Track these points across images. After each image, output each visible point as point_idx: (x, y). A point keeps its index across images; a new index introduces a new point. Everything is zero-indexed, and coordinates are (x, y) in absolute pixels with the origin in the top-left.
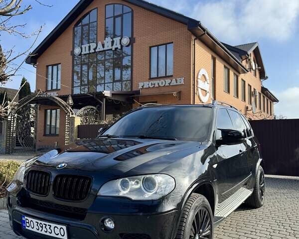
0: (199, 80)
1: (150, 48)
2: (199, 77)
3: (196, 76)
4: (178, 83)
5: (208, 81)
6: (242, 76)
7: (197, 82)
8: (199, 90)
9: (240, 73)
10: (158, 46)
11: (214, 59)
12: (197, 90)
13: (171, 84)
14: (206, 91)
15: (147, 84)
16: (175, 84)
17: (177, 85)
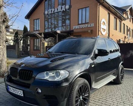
0: (101, 24)
1: (79, 10)
2: (101, 23)
3: (100, 23)
4: (91, 26)
5: (106, 25)
6: (123, 22)
7: (100, 25)
8: (101, 29)
9: (122, 21)
10: (82, 9)
11: (109, 14)
12: (100, 29)
14: (105, 29)
15: (77, 27)
17: (90, 27)
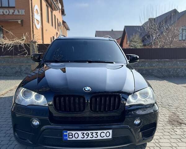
2: (35, 10)
4: (20, 13)
5: (39, 14)
7: (34, 14)
9: (53, 10)
12: (34, 20)
13: (14, 14)
16: (18, 14)
17: (19, 15)
